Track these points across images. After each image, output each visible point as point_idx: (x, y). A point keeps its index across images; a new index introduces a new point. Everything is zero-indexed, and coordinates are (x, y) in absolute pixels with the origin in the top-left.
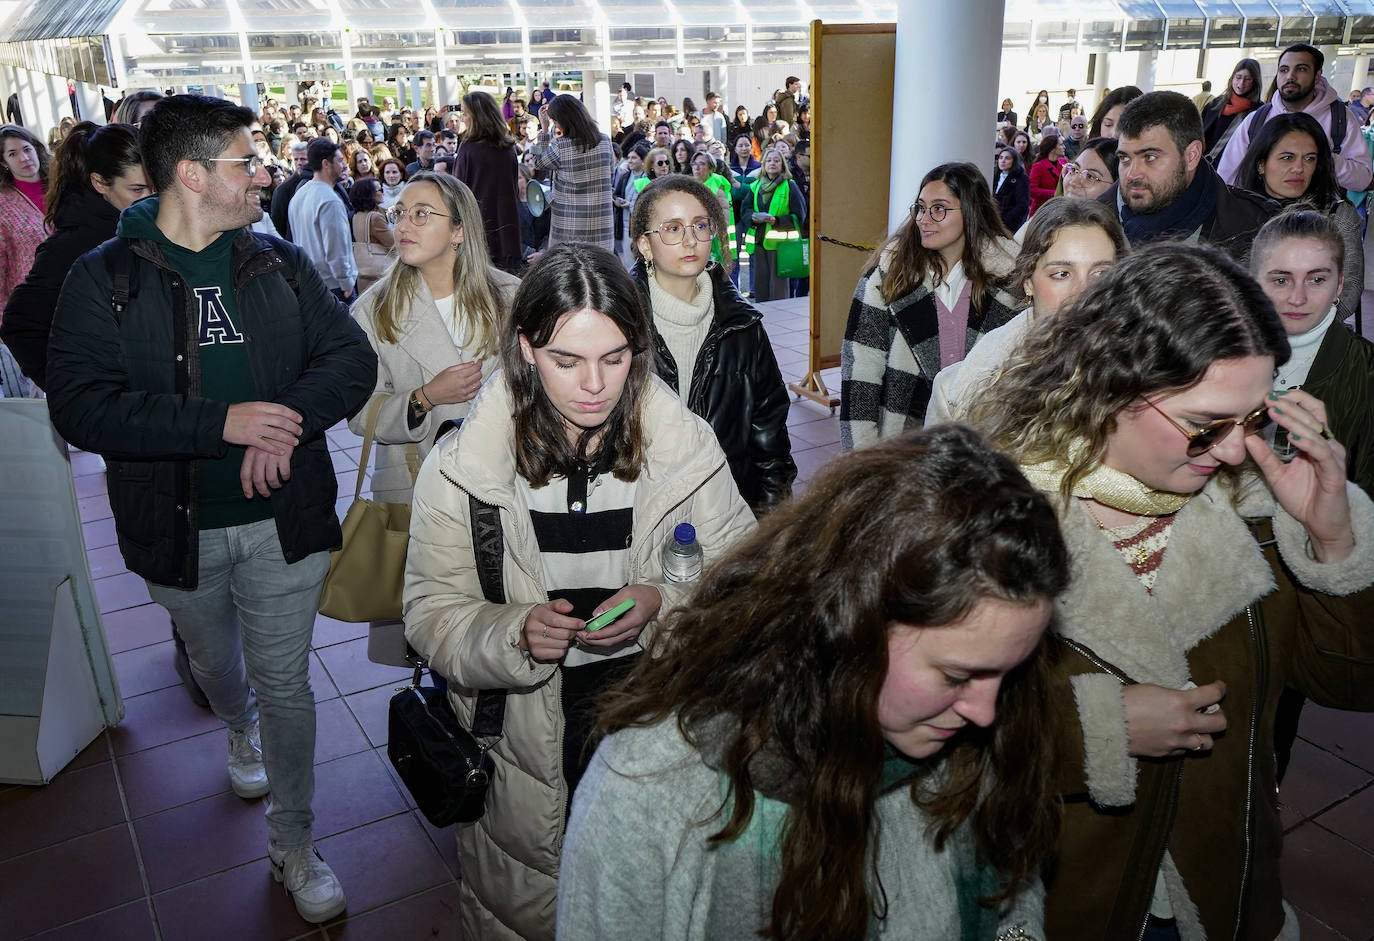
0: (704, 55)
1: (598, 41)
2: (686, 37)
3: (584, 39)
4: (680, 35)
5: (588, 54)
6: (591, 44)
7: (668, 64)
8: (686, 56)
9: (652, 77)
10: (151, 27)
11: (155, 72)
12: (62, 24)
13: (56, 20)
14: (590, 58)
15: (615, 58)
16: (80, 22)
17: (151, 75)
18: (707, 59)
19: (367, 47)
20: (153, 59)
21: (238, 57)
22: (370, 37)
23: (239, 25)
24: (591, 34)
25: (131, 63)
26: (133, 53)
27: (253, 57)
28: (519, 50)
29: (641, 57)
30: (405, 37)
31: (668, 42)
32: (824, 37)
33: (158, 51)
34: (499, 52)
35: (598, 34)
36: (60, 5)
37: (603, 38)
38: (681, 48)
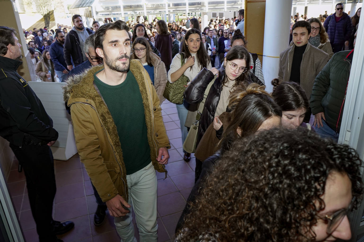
0: (232, 8)
1: (205, 5)
2: (227, 3)
3: (202, 4)
4: (226, 3)
5: (202, 8)
6: (203, 6)
7: (222, 10)
8: (227, 8)
9: (223, 13)
10: (102, 4)
11: (102, 15)
12: (84, 4)
13: (83, 3)
14: (203, 9)
15: (209, 9)
16: (87, 4)
17: (101, 15)
18: (232, 9)
19: (152, 8)
20: (102, 12)
21: (120, 11)
22: (153, 5)
23: (121, 4)
24: (203, 3)
25: (97, 13)
26: (98, 11)
27: (124, 11)
28: (186, 8)
29: (216, 8)
30: (161, 5)
31: (222, 5)
32: (248, 3)
33: (103, 10)
34: (181, 8)
35: (205, 3)
36: (83, 1)
37: (206, 4)
38: (226, 6)
